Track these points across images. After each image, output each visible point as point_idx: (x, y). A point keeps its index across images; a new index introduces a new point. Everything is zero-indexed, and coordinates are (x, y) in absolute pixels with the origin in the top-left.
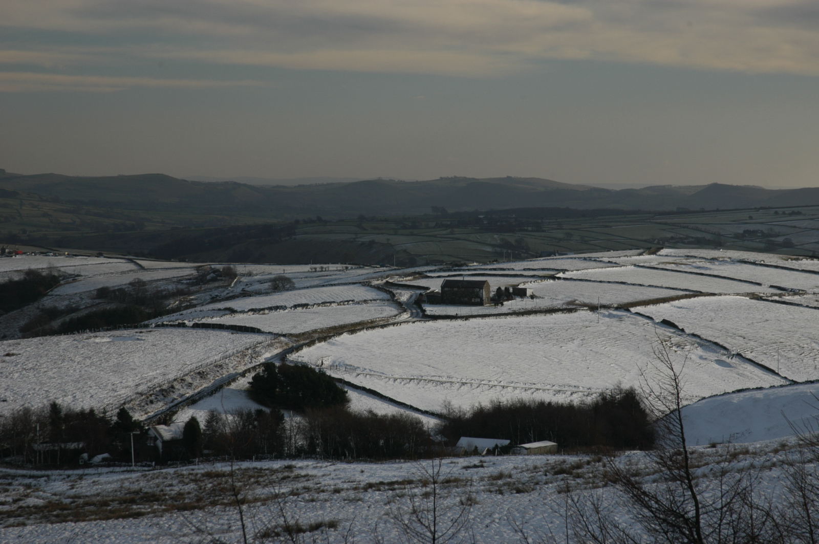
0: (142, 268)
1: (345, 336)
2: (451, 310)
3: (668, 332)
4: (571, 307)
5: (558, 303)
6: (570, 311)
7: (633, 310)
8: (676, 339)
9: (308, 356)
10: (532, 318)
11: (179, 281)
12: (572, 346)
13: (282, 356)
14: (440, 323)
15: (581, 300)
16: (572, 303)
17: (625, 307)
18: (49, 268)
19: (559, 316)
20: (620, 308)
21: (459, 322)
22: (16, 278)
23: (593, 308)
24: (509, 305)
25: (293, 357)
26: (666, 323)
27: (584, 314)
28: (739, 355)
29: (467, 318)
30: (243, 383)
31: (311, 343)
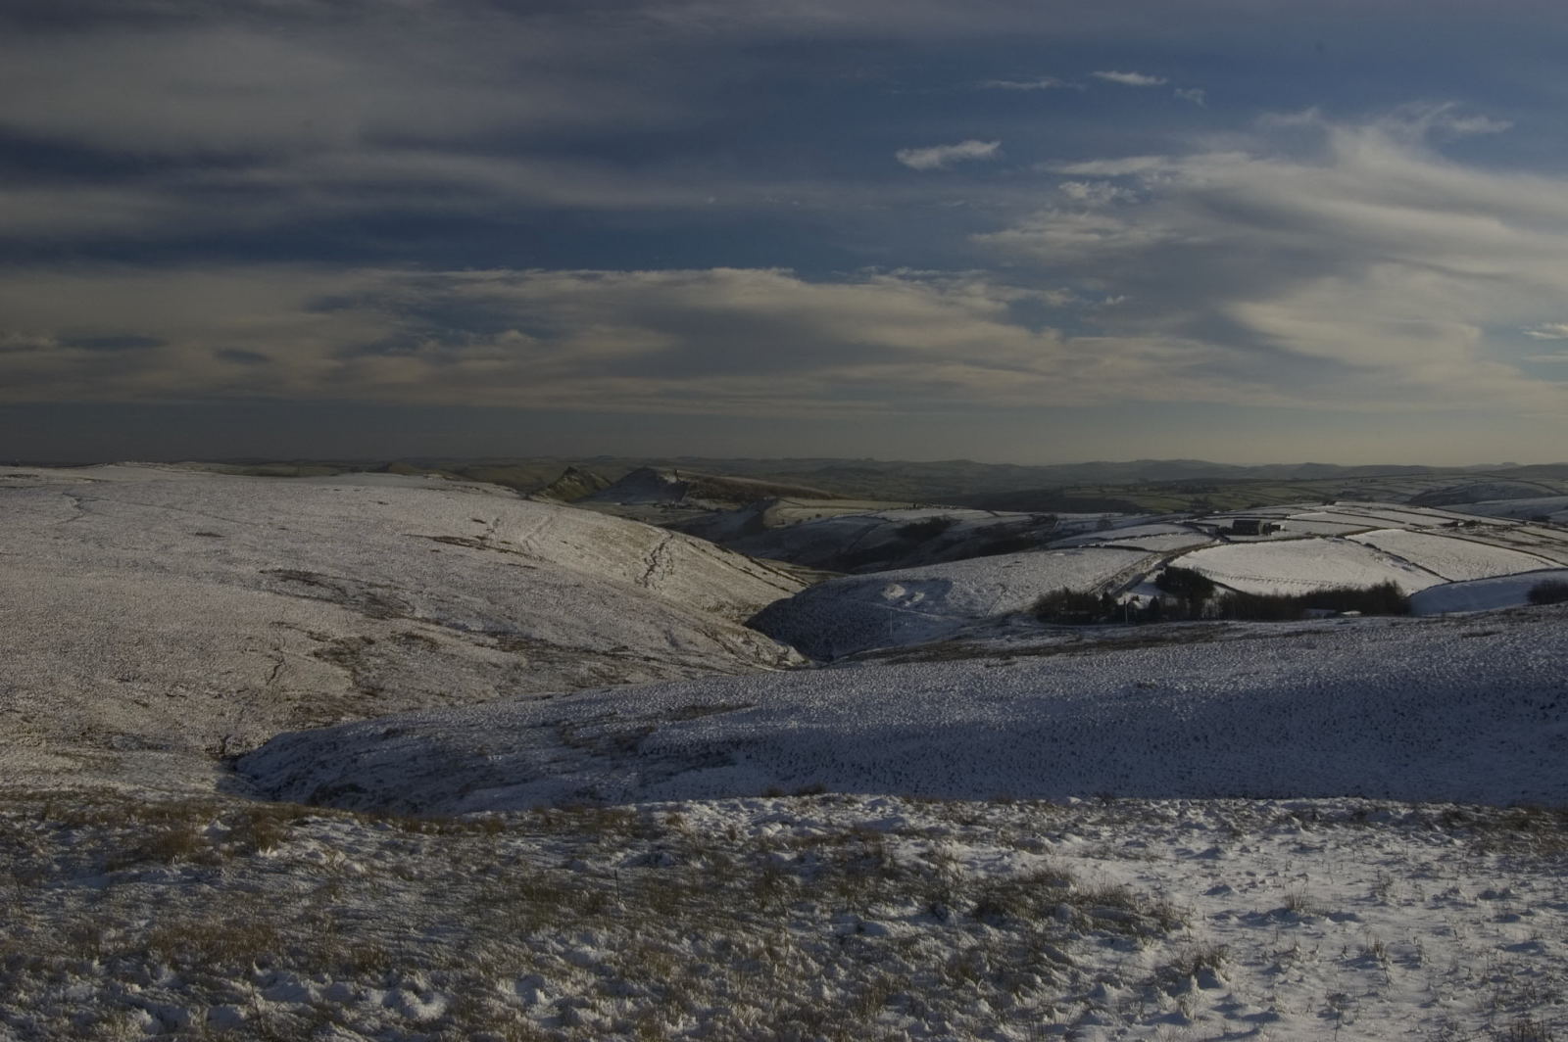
0: (997, 516)
1: (1193, 553)
2: (1245, 538)
3: (1372, 550)
4: (1310, 536)
5: (1300, 534)
6: (1311, 538)
7: (1348, 537)
8: (1377, 555)
9: (1179, 563)
10: (1291, 542)
11: (1023, 523)
12: (1319, 559)
13: (1164, 563)
14: (1241, 545)
15: (1313, 532)
16: (1309, 533)
17: (1341, 536)
18: (944, 516)
19: (1304, 541)
20: (1338, 536)
21: (1251, 545)
22: (926, 522)
23: (1324, 537)
24: (1274, 534)
25: (1171, 564)
26: (1369, 545)
27: (1318, 540)
28: (1414, 564)
29: (1255, 542)
30: (1152, 578)
31: (1177, 557)
